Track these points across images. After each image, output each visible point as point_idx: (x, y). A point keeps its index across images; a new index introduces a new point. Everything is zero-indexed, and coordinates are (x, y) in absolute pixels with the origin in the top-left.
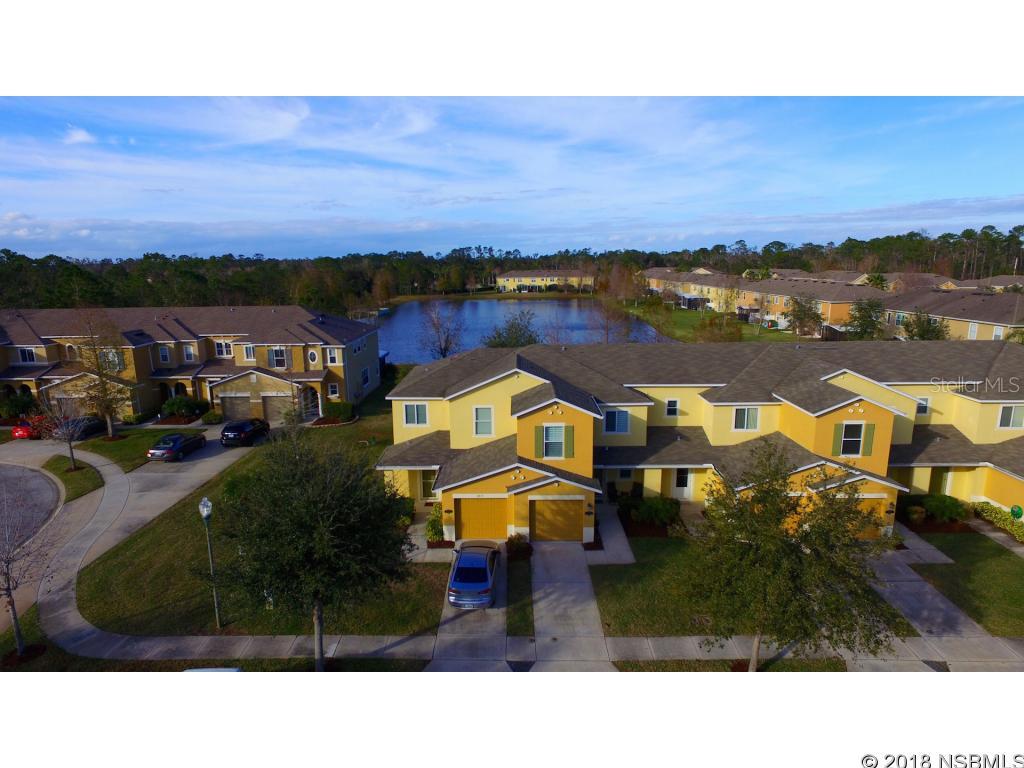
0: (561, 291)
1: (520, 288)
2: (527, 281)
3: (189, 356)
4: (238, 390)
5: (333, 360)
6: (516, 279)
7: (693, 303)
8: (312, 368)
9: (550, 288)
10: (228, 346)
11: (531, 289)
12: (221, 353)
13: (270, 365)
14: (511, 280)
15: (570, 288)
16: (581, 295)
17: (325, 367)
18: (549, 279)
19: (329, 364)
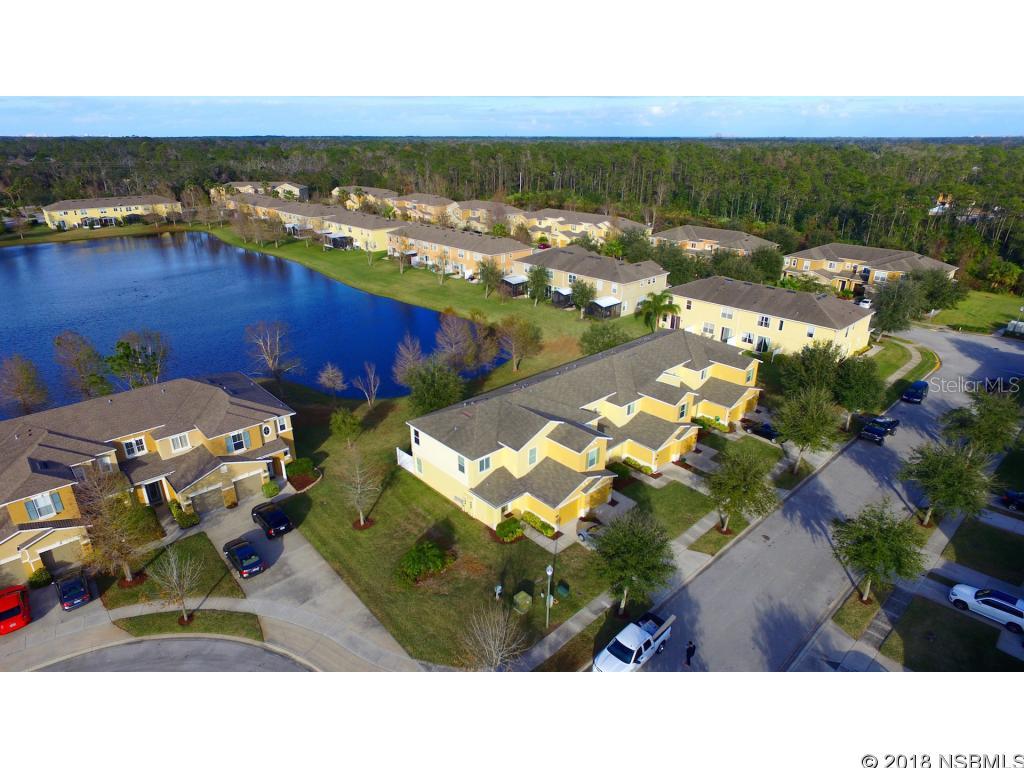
0: (147, 223)
1: (85, 222)
2: (95, 213)
3: (107, 467)
4: (210, 484)
5: (283, 427)
6: (79, 211)
7: (342, 243)
8: (266, 441)
9: (132, 219)
10: (139, 443)
11: (105, 223)
12: (131, 451)
13: (228, 450)
14: (71, 213)
15: (156, 216)
16: (176, 227)
17: (278, 436)
18: (124, 208)
19: (280, 432)
